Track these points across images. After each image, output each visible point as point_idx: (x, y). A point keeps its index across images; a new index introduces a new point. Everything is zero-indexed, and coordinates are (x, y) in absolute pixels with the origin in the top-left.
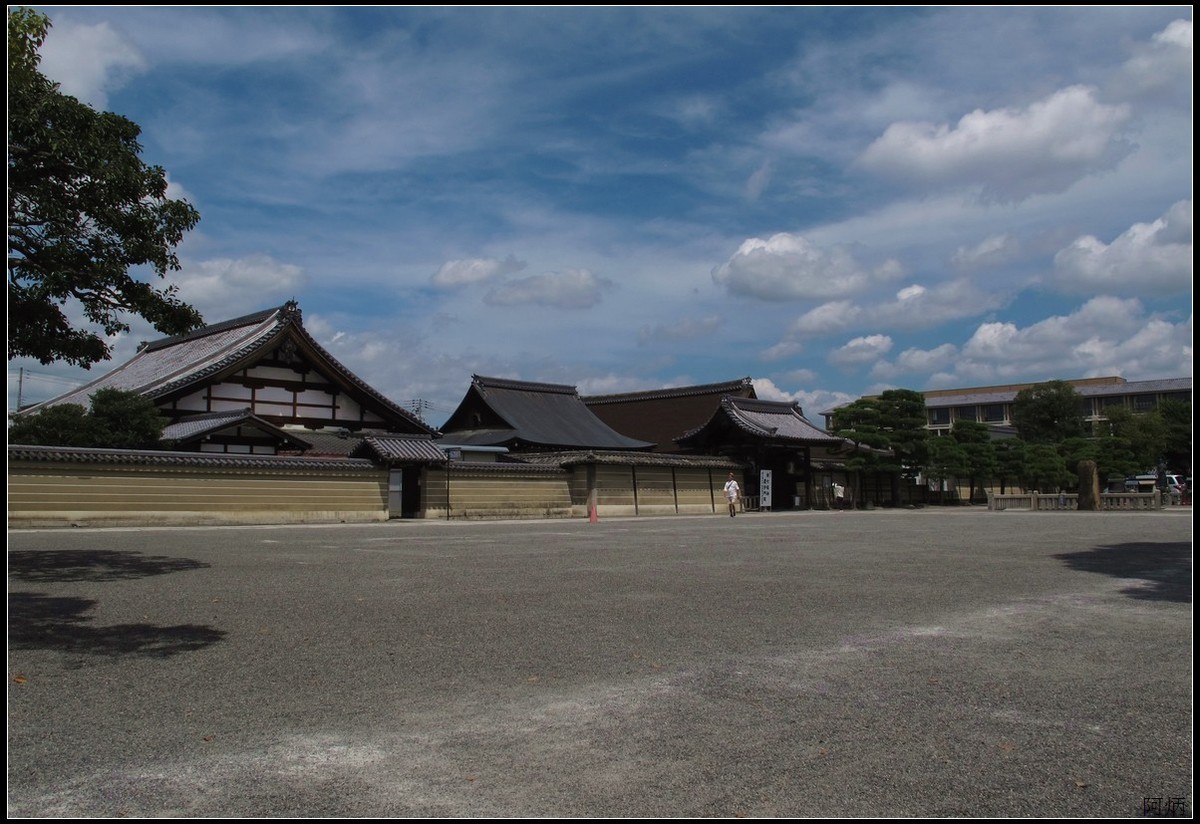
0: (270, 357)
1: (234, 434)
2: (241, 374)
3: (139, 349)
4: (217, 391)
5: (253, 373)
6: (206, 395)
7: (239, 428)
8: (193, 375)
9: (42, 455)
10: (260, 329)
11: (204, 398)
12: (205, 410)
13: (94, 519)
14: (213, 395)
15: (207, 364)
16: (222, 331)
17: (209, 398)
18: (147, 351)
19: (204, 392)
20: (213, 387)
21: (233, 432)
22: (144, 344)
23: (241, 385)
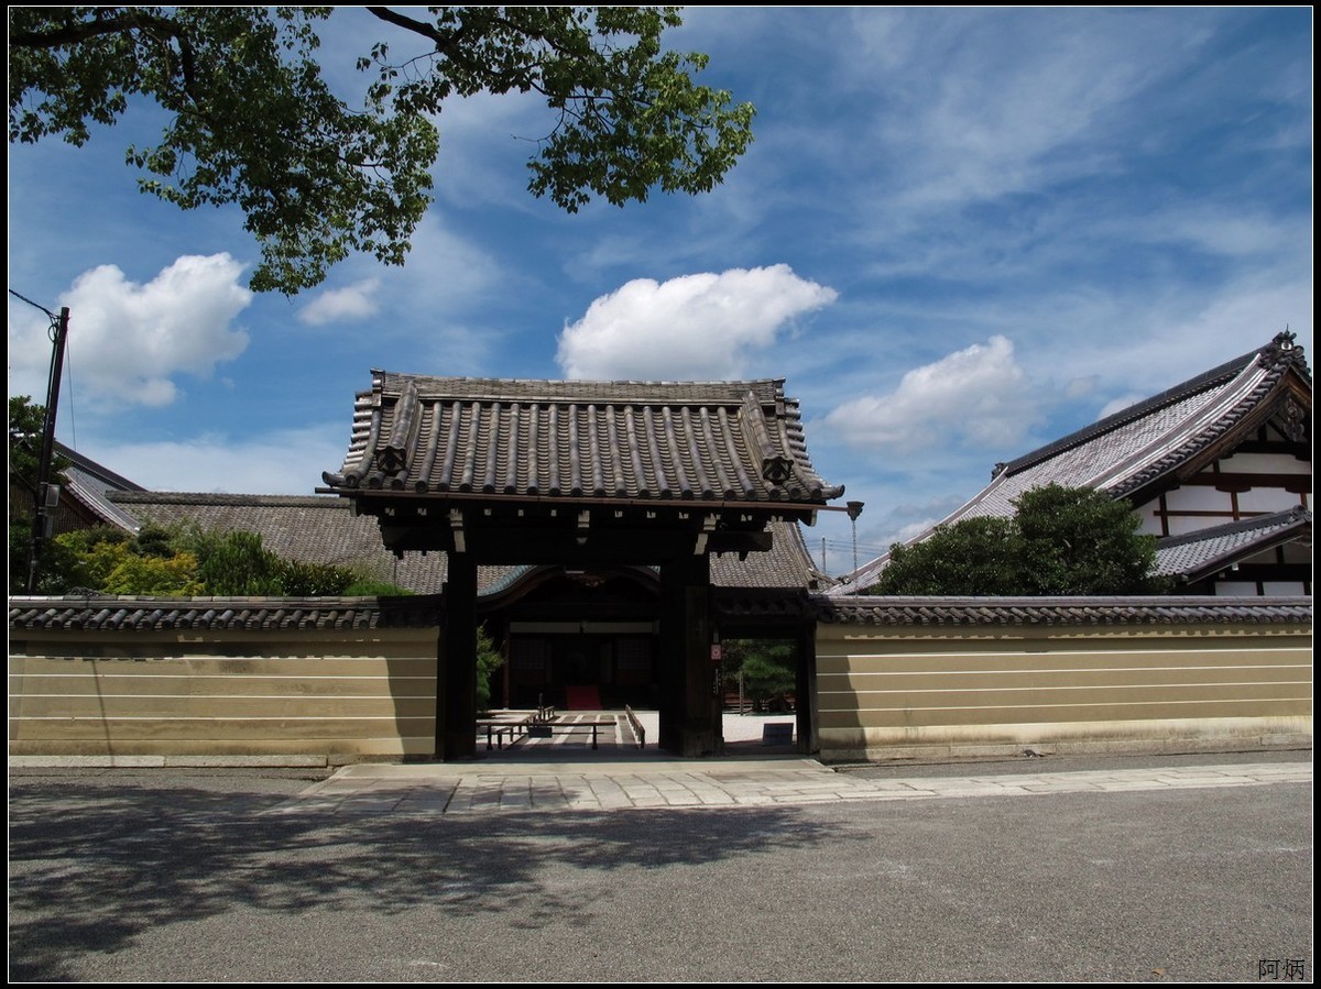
0: (1253, 437)
1: (1273, 560)
2: (1210, 469)
3: (994, 474)
4: (1179, 499)
5: (1231, 466)
6: (1158, 509)
7: (1279, 551)
8: (1143, 472)
9: (959, 613)
10: (1233, 389)
11: (1156, 513)
12: (1160, 533)
13: (1064, 738)
14: (1169, 509)
15: (1159, 454)
16: (1143, 416)
17: (1164, 514)
18: (1008, 475)
19: (1155, 505)
20: (1169, 495)
21: (1268, 556)
22: (1002, 466)
23: (1213, 488)
